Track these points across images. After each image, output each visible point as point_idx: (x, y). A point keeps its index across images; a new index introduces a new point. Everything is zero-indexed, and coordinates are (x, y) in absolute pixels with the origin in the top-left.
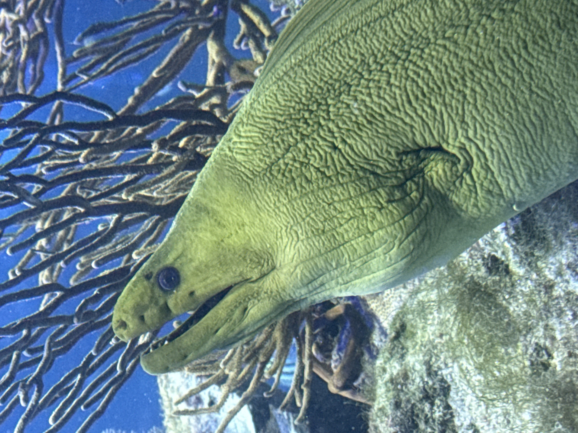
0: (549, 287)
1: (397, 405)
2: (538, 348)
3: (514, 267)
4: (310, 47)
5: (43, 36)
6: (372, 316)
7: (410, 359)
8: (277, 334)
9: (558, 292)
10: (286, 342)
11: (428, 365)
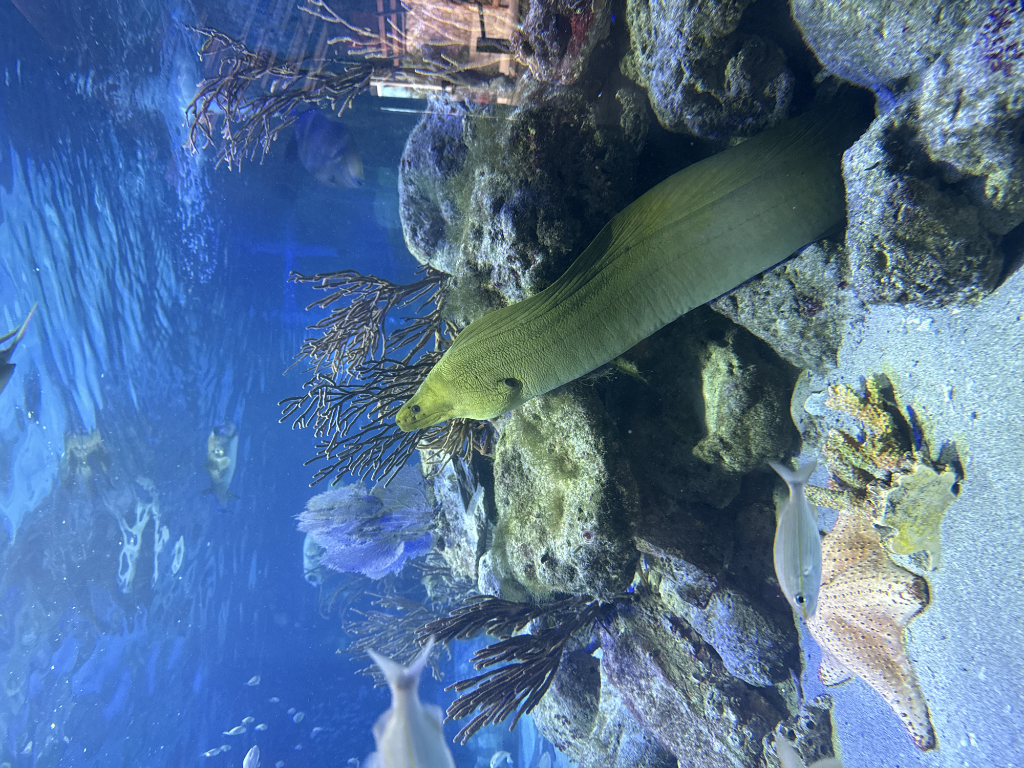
0: (554, 425)
1: (503, 462)
2: (551, 445)
3: (542, 417)
4: (471, 342)
5: (378, 332)
6: (494, 428)
7: (507, 446)
8: (461, 436)
9: (557, 426)
10: (464, 438)
11: (513, 448)
